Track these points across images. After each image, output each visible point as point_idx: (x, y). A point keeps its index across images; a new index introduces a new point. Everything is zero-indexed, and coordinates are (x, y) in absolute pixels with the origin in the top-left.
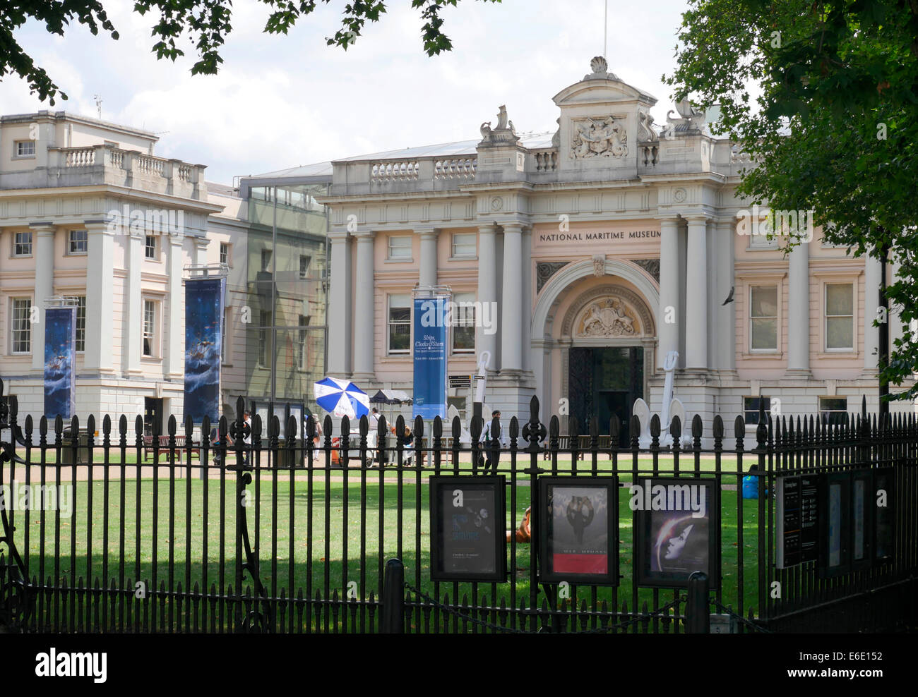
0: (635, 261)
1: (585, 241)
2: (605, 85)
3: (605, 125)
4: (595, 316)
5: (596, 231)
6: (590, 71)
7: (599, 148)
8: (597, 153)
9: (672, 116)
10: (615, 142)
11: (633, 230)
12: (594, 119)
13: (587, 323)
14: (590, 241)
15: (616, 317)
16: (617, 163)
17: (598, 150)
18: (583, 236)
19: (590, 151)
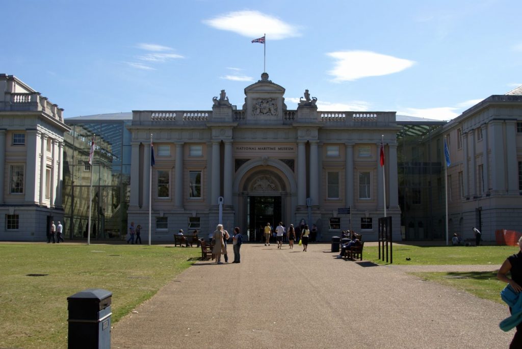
0: (282, 160)
1: (257, 151)
2: (268, 85)
3: (268, 102)
4: (259, 183)
5: (263, 147)
6: (260, 79)
7: (265, 111)
8: (264, 114)
9: (302, 99)
10: (272, 109)
11: (280, 147)
12: (263, 99)
13: (255, 186)
14: (259, 151)
15: (269, 183)
16: (273, 118)
17: (265, 112)
18: (257, 148)
19: (261, 112)
